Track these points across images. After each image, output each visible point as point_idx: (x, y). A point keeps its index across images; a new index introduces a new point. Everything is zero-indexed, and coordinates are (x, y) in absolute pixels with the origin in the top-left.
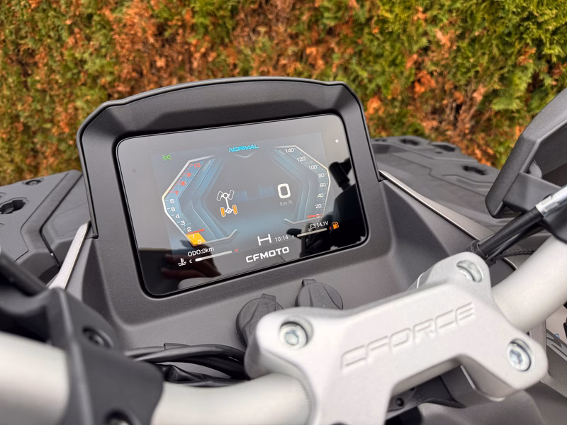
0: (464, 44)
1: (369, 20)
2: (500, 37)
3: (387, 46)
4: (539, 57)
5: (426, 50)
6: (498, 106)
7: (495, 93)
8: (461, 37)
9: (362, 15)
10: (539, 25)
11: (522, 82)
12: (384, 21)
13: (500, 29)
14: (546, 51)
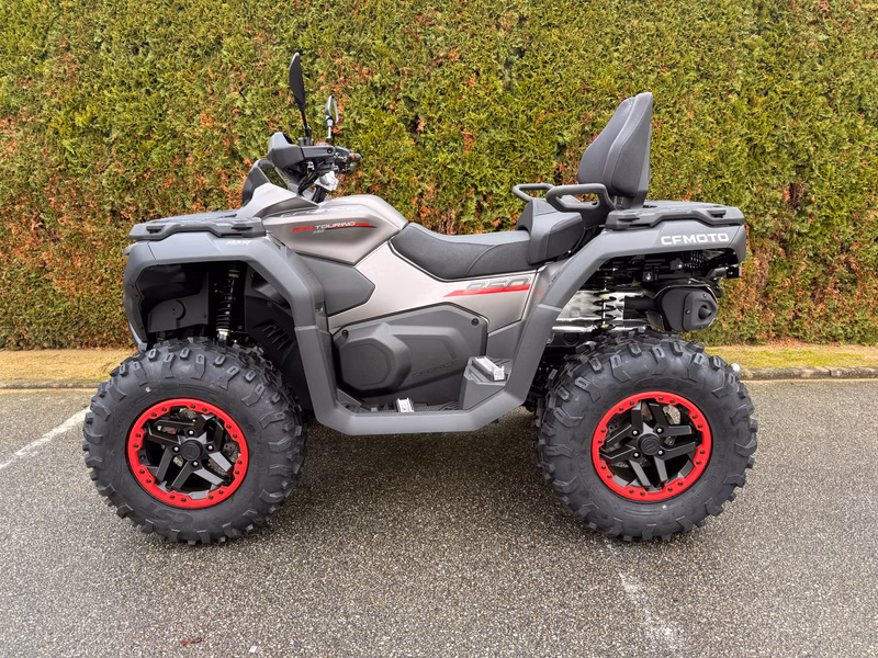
0: (440, 190)
1: (389, 182)
2: (456, 185)
3: (401, 194)
4: (477, 193)
5: (421, 195)
6: (464, 220)
7: (462, 214)
8: (438, 187)
9: (385, 180)
10: (472, 177)
11: (472, 205)
12: (397, 182)
13: (455, 181)
14: (479, 190)
